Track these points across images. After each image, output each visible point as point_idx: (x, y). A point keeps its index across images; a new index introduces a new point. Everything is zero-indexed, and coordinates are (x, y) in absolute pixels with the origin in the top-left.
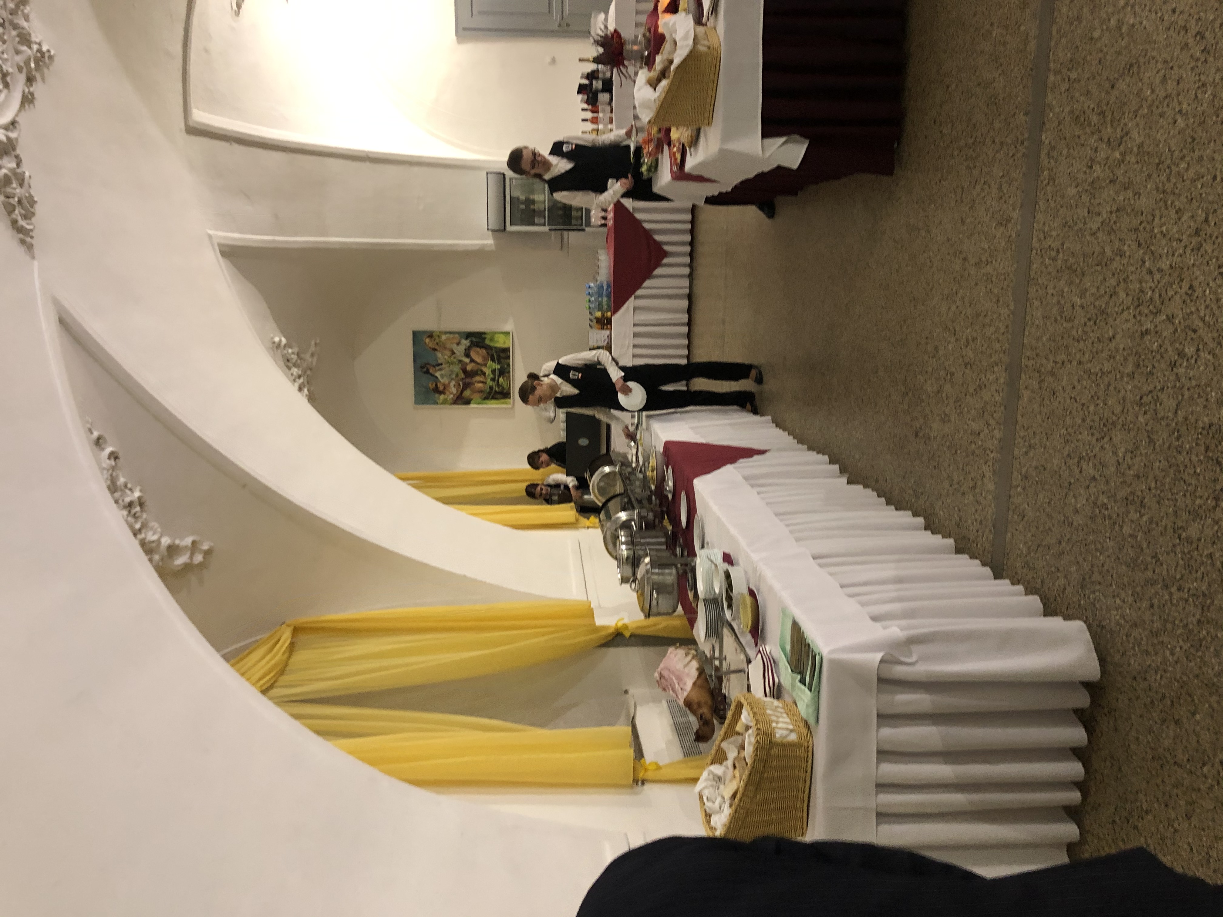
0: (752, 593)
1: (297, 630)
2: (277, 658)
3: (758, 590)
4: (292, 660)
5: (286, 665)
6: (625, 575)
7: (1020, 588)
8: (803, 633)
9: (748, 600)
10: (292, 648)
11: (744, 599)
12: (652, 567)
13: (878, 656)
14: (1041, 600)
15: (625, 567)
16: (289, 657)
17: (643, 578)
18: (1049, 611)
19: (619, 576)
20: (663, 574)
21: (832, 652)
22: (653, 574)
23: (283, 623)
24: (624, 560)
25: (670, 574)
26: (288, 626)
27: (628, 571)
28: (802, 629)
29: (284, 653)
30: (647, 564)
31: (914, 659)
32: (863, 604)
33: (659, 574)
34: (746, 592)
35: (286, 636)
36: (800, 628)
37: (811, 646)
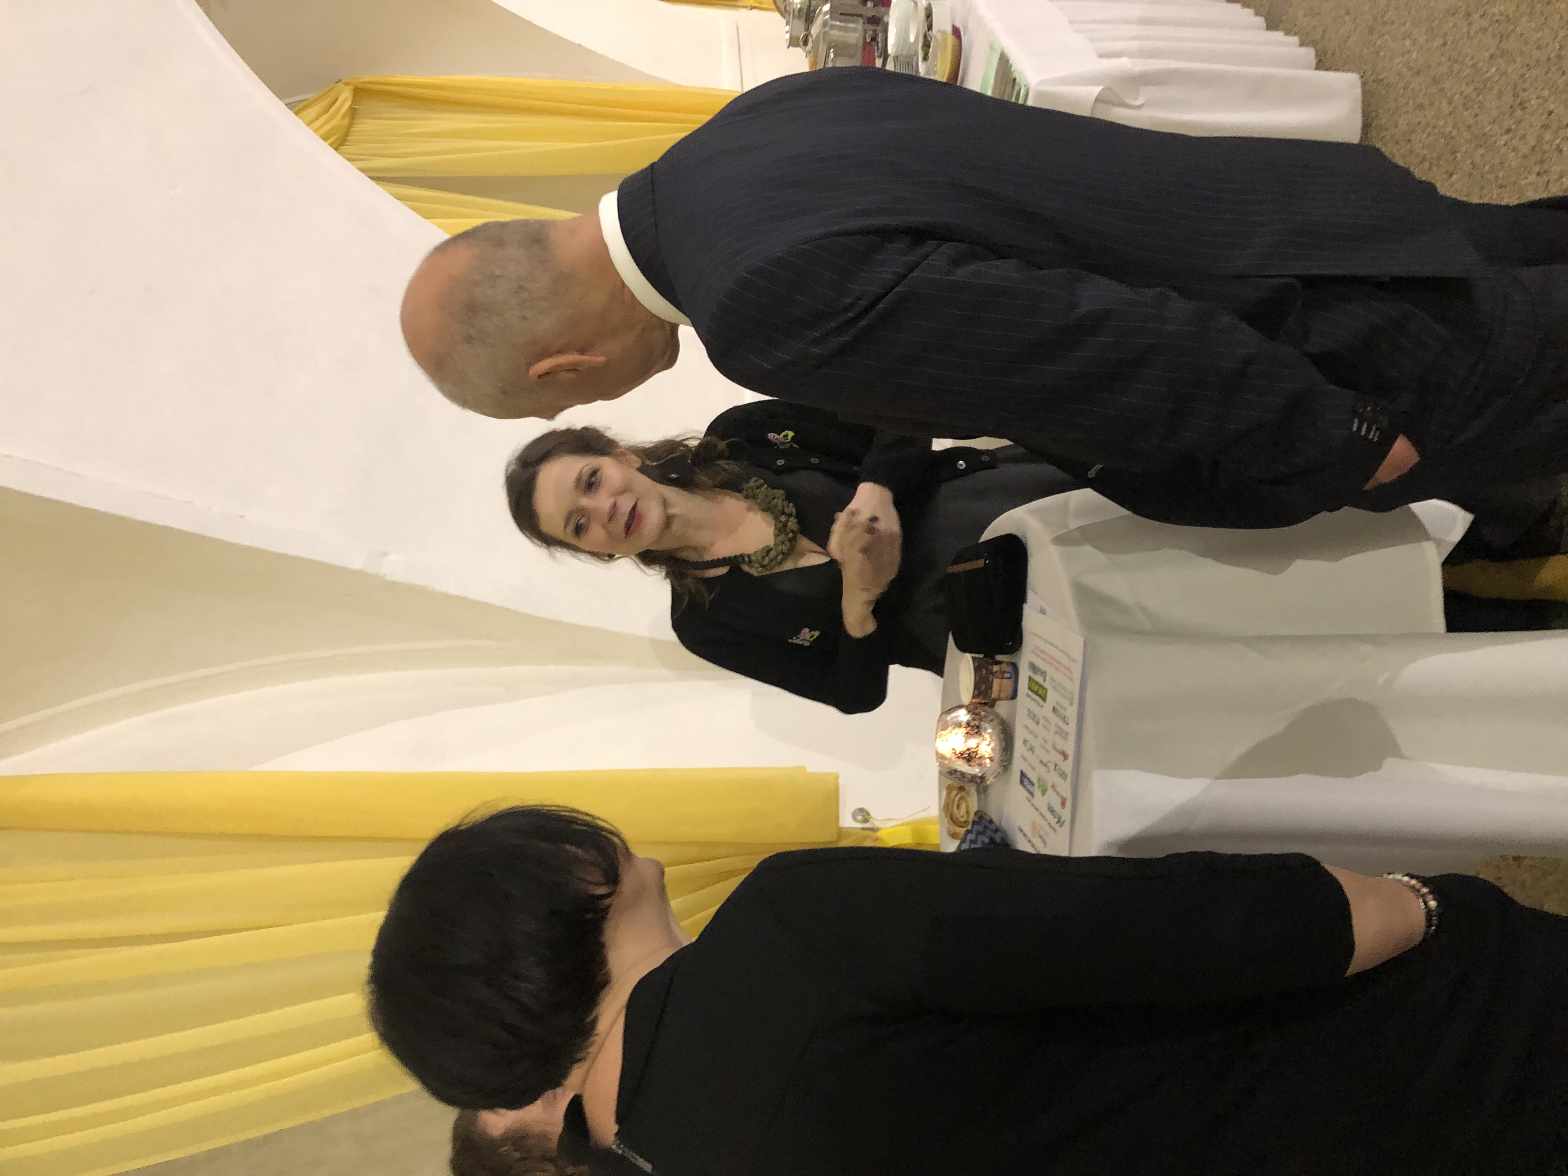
0: (956, 32)
1: (360, 93)
2: (334, 122)
3: (965, 28)
4: (356, 128)
5: (347, 134)
6: (795, 34)
7: (1295, 39)
8: (1011, 66)
9: (951, 39)
10: (353, 113)
11: (945, 40)
12: (832, 18)
13: (1096, 90)
14: (1317, 55)
15: (796, 21)
16: (351, 125)
17: (818, 36)
18: (1321, 65)
19: (788, 36)
20: (845, 29)
21: (1039, 84)
22: (833, 27)
23: (340, 80)
24: (796, 13)
25: (854, 30)
26: (346, 84)
27: (800, 25)
28: (1011, 62)
29: (344, 117)
30: (826, 13)
31: (1138, 103)
32: (1092, 40)
33: (840, 28)
34: (949, 30)
35: (345, 96)
36: (1008, 61)
37: (1018, 80)
